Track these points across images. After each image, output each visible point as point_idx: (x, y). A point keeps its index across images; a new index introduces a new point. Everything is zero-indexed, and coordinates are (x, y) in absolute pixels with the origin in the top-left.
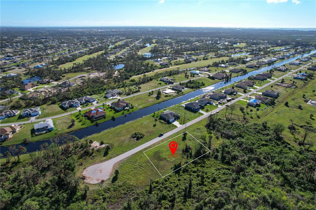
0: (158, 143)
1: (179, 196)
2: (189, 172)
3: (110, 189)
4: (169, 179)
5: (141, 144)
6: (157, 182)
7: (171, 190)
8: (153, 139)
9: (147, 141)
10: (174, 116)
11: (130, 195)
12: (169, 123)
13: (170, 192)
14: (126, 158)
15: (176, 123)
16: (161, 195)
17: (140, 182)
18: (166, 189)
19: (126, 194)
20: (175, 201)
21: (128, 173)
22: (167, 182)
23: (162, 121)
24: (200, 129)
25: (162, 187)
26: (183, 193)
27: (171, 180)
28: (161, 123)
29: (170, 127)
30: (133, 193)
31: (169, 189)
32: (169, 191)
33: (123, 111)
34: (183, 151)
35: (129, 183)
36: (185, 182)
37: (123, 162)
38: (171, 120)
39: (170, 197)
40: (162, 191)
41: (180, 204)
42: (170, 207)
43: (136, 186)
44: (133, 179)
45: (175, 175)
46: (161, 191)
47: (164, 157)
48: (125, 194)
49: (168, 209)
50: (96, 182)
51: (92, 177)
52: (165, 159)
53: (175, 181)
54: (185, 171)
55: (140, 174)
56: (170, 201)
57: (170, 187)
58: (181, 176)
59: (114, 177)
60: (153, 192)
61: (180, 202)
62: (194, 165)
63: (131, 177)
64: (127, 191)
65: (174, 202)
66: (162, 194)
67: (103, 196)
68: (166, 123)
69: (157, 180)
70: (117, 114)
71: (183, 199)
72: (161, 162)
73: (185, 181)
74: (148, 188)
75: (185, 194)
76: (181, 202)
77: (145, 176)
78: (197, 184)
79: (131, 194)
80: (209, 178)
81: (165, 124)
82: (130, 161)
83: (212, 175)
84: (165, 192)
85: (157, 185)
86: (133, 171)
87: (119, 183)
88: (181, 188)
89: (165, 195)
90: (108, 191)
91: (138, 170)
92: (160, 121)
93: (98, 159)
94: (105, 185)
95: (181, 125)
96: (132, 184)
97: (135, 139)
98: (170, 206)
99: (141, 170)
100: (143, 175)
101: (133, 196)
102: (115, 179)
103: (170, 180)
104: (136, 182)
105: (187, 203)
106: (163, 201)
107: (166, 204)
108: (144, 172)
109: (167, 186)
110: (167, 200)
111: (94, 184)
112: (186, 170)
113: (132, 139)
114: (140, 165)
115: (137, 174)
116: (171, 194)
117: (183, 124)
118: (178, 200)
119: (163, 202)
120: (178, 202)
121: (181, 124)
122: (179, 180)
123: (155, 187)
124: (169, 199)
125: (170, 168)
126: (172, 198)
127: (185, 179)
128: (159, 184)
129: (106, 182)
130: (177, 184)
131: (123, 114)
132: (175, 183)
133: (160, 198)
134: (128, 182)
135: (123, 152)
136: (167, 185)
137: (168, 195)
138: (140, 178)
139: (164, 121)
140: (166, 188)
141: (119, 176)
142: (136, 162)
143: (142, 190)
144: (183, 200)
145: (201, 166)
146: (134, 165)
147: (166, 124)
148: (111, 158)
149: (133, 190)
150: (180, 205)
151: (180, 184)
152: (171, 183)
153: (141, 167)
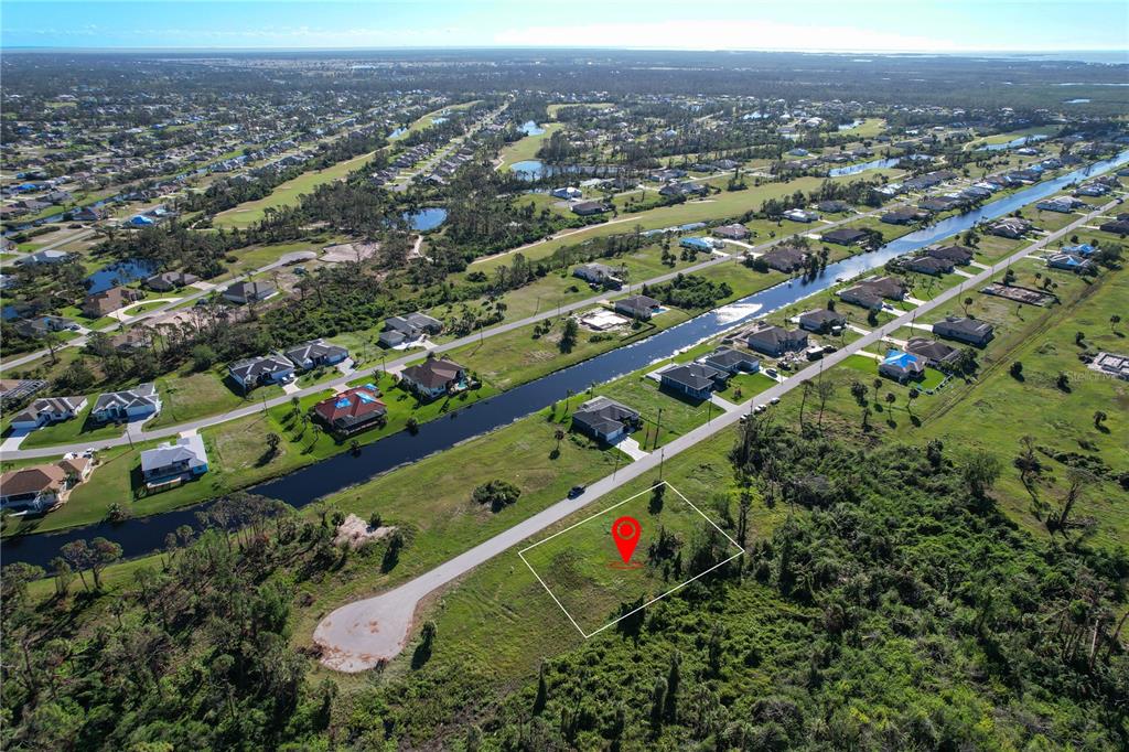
0: (567, 521)
1: (636, 716)
2: (671, 631)
3: (406, 690)
4: (601, 655)
5: (509, 524)
6: (563, 668)
7: (611, 695)
8: (549, 506)
9: (530, 513)
10: (622, 420)
11: (475, 712)
12: (603, 444)
13: (605, 700)
14: (459, 577)
15: (629, 446)
16: (577, 712)
17: (507, 665)
18: (594, 691)
19: (461, 708)
20: (624, 735)
21: (466, 633)
22: (597, 668)
23: (580, 438)
24: (710, 469)
25: (578, 685)
26: (650, 705)
27: (611, 658)
28: (578, 444)
29: (607, 460)
30: (485, 705)
31: (603, 691)
32: (602, 698)
33: (445, 398)
34: (652, 554)
35: (469, 669)
36: (656, 667)
37: (448, 592)
38: (611, 436)
39: (604, 718)
40: (581, 697)
41: (637, 743)
43: (492, 681)
44: (483, 654)
45: (624, 640)
46: (577, 699)
47: (588, 574)
48: (458, 708)
50: (359, 666)
51: (344, 647)
52: (591, 580)
53: (622, 663)
54: (658, 626)
55: (507, 636)
56: (606, 734)
57: (607, 683)
58: (643, 643)
59: (419, 647)
60: (550, 704)
61: (639, 736)
62: (687, 603)
63: (474, 645)
64: (465, 698)
65: (620, 738)
66: (579, 710)
67: (386, 717)
68: (593, 444)
69: (562, 657)
70: (423, 409)
71: (649, 727)
72: (577, 593)
73: (657, 663)
74: (532, 688)
75: (656, 710)
76: (642, 739)
77: (523, 644)
78: (697, 673)
79: (476, 708)
80: (737, 653)
81: (591, 448)
82: (472, 587)
83: (747, 640)
84: (589, 704)
85: (562, 675)
86: (481, 625)
87: (435, 668)
88: (645, 687)
89: (589, 714)
90: (400, 700)
91: (499, 623)
92: (573, 439)
93: (362, 580)
94: (389, 678)
95: (645, 454)
96: (478, 671)
97: (488, 505)
99: (509, 621)
100: (517, 640)
101: (482, 715)
102: (422, 656)
103: (606, 660)
104: (493, 666)
105: (661, 740)
106: (582, 735)
107: (593, 744)
108: (521, 630)
109: (595, 682)
110: (596, 730)
111: (354, 674)
112: (661, 622)
113: (478, 508)
114: (506, 602)
115: (495, 638)
116: (609, 708)
117: (655, 448)
118: (632, 730)
119: (584, 739)
120: (633, 738)
121: (645, 449)
122: (637, 659)
123: (556, 685)
124: (603, 726)
125: (606, 615)
126: (612, 723)
127: (656, 657)
128: (569, 675)
129: (394, 668)
130: (631, 675)
131: (444, 408)
132: (622, 669)
133: (573, 725)
134: (466, 664)
135: (449, 556)
136: (596, 677)
137: (599, 712)
138: (505, 649)
139: (587, 439)
140: (591, 687)
141: (437, 644)
142: (491, 593)
143: (512, 695)
144: (648, 732)
145: (712, 609)
146: (485, 603)
147: (594, 448)
148: (407, 578)
149: (483, 695)
150: (638, 749)
151: (640, 675)
152: (610, 669)
153: (510, 612)
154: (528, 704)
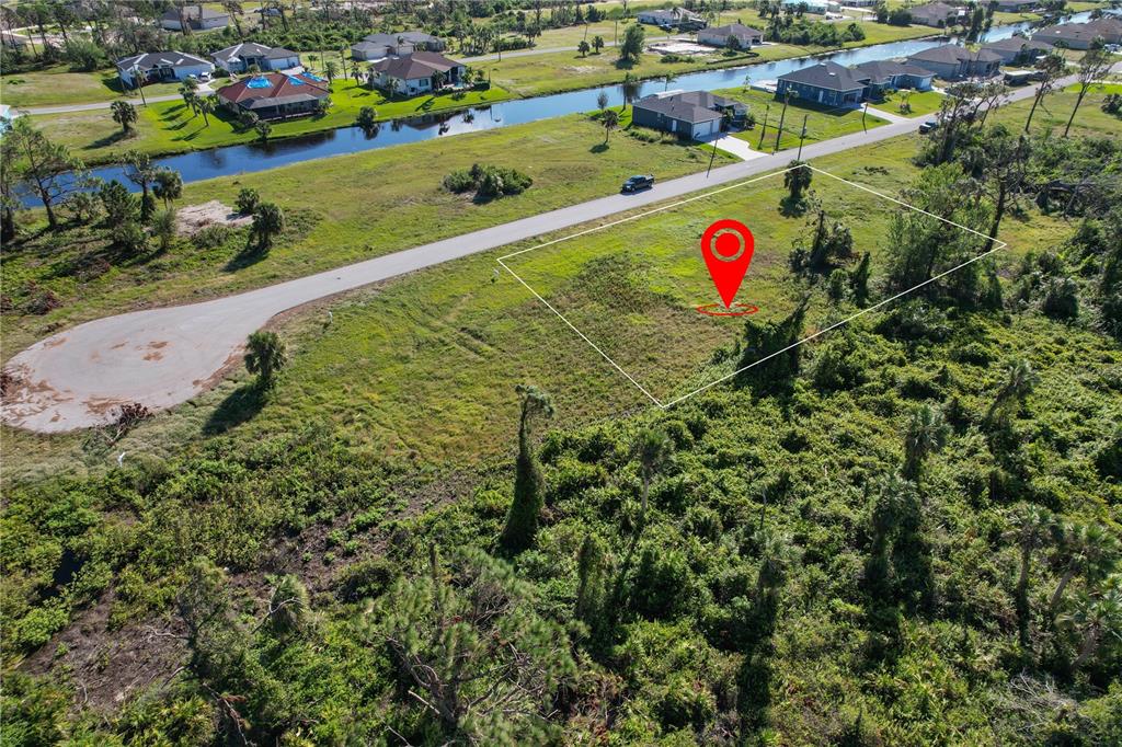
1: (814, 587)
2: (873, 391)
3: (163, 477)
4: (698, 430)
5: (504, 219)
6: (593, 451)
7: (729, 525)
8: (584, 201)
9: (543, 207)
10: (718, 109)
11: (330, 544)
12: (685, 137)
13: (715, 538)
14: (382, 282)
15: (731, 144)
16: (627, 565)
17: (446, 439)
18: (678, 511)
19: (294, 532)
20: (778, 641)
21: (364, 374)
22: (686, 456)
23: (643, 131)
24: (885, 172)
25: (636, 493)
26: (856, 561)
27: (720, 435)
28: (642, 139)
29: (693, 157)
30: (363, 528)
31: (707, 513)
32: (705, 530)
33: (430, 97)
34: (796, 263)
35: (346, 443)
36: (850, 465)
37: (349, 304)
38: (700, 129)
39: (715, 586)
40: (641, 522)
41: (828, 673)
42: (723, 705)
43: (401, 471)
44: (392, 412)
45: (755, 403)
46: (631, 528)
47: (662, 291)
48: (285, 530)
49: (698, 729)
50: (75, 418)
52: (668, 299)
53: (757, 450)
54: (838, 378)
55: (459, 383)
56: (723, 636)
57: (716, 494)
58: (805, 411)
59: (239, 392)
60: (548, 535)
61: (832, 648)
62: (900, 345)
63: (376, 397)
64: (313, 508)
65: (769, 651)
66: (637, 559)
67: (74, 542)
68: (668, 138)
69: (592, 430)
70: (391, 105)
71: (861, 622)
72: (635, 319)
73: (850, 454)
74: (502, 494)
75: (874, 573)
76: (845, 657)
77: (496, 399)
78: (972, 488)
79: (336, 534)
80: (1062, 447)
81: (664, 143)
82: (404, 298)
83: (1077, 421)
84: (664, 542)
85: (590, 469)
86: (405, 359)
87: (254, 437)
88: (826, 511)
89: (668, 570)
90: (138, 500)
91: (447, 359)
92: (633, 135)
93: (181, 281)
94: (136, 448)
95: (759, 154)
96: (370, 448)
97: (470, 195)
98: (718, 689)
99: (472, 355)
100: (482, 391)
101: (348, 554)
102: (239, 408)
103: (709, 440)
104: (411, 439)
105: (909, 666)
106: (642, 632)
107: (679, 665)
108: (496, 373)
109: (684, 488)
110: (687, 622)
111: (51, 437)
112: (844, 372)
113: (450, 198)
114: (472, 326)
115: (430, 385)
116: (725, 559)
117: (777, 149)
118: (806, 627)
119: (649, 644)
120: (813, 654)
121: (759, 149)
122: (794, 444)
123: (570, 489)
124: (712, 610)
125: (710, 356)
126: (743, 602)
127: (846, 441)
128: (611, 469)
129: (159, 428)
130: (785, 476)
131: (424, 106)
132: (756, 462)
133: (615, 601)
134: (343, 432)
135: (368, 252)
136: (687, 478)
137: (698, 568)
138: (448, 409)
139: (659, 134)
140: (672, 501)
141: (287, 385)
142: (441, 310)
143: (445, 506)
144: (863, 637)
145: (963, 359)
146: (425, 325)
147: (671, 143)
148: (273, 279)
149: (365, 502)
150: (836, 692)
151: (809, 479)
152: (724, 462)
153: (476, 342)
154: (483, 532)
